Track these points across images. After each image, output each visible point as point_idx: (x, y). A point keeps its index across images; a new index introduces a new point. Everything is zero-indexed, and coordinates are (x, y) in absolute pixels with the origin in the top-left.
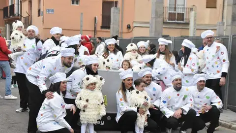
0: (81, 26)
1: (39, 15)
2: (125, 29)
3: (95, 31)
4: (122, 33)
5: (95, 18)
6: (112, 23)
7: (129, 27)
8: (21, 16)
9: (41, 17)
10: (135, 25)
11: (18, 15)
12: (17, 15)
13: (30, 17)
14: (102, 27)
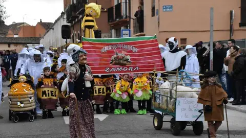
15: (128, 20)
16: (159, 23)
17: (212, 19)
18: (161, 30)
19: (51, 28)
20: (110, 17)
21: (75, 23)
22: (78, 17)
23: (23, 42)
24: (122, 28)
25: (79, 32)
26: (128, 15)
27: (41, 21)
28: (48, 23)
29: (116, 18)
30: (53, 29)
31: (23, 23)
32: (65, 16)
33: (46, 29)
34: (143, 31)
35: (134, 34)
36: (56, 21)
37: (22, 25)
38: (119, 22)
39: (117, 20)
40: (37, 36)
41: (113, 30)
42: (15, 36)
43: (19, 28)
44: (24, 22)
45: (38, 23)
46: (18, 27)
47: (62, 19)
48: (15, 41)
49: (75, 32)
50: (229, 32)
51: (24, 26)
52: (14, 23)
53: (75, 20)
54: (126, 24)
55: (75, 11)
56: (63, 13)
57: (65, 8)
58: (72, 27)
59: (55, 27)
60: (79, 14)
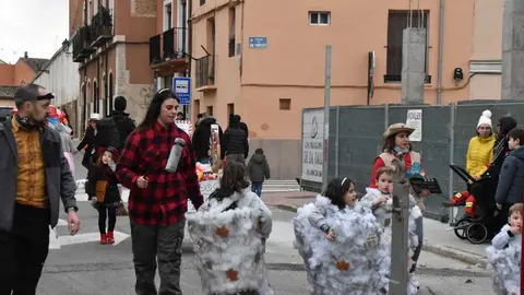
0: (328, 78)
1: (232, 53)
2: (448, 81)
3: (370, 88)
4: (439, 91)
5: (370, 55)
6: (404, 69)
7: (458, 75)
8: (190, 57)
9: (237, 57)
10: (474, 68)
11: (184, 54)
12: (181, 54)
13: (211, 58)
14: (388, 78)
15: (187, 61)
16: (241, 68)
17: (328, 66)
18: (243, 82)
19: (44, 71)
20: (154, 55)
21: (89, 63)
22: (94, 51)
24: (176, 75)
25: (95, 79)
26: (187, 51)
27: (26, 56)
28: (39, 60)
29: (165, 56)
30: (48, 72)
32: (71, 49)
33: (36, 72)
34: (213, 84)
35: (197, 87)
36: (54, 58)
38: (170, 63)
39: (167, 59)
40: (18, 83)
41: (159, 79)
45: (21, 59)
47: (64, 54)
49: (89, 80)
50: (366, 91)
53: (88, 57)
54: (183, 68)
55: (89, 40)
56: (66, 43)
57: (71, 34)
58: (83, 70)
59: (51, 68)
60: (96, 45)
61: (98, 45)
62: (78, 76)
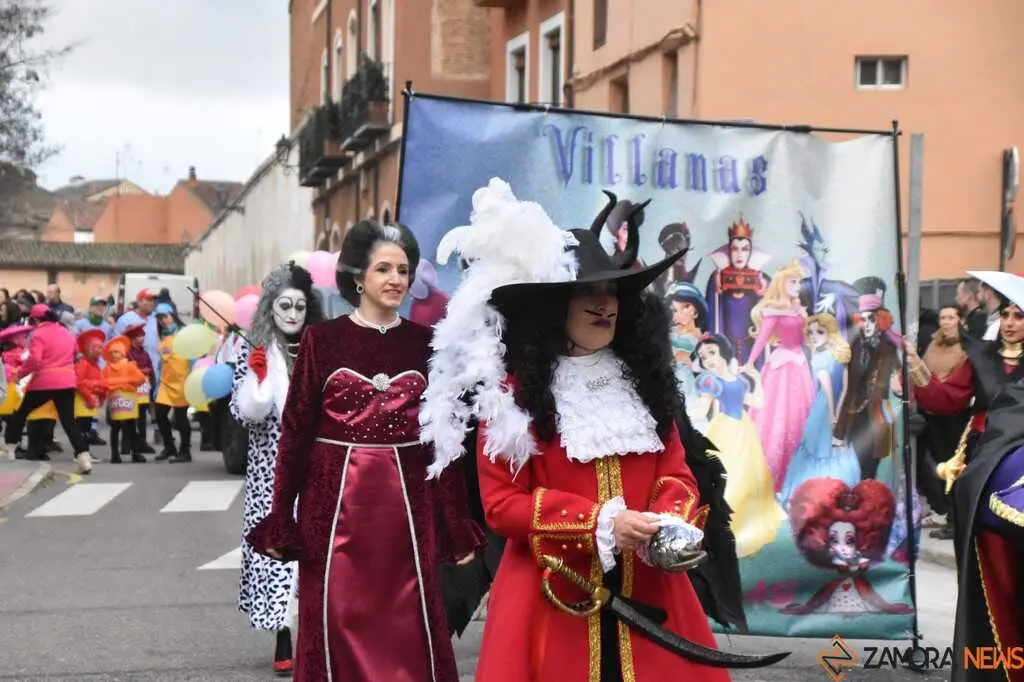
3: (1005, 235)
5: (1007, 158)
17: (915, 183)
19: (233, 208)
21: (335, 189)
22: (349, 160)
23: (114, 263)
27: (193, 175)
28: (222, 184)
30: (242, 210)
31: (117, 183)
32: (294, 157)
33: (215, 210)
36: (257, 178)
37: (110, 192)
40: (175, 238)
42: (81, 238)
43: (99, 203)
44: (121, 176)
45: (182, 183)
46: (96, 198)
47: (279, 169)
48: (78, 261)
49: (336, 227)
50: (996, 244)
51: (118, 195)
52: (79, 183)
53: (333, 174)
55: (337, 137)
56: (284, 145)
57: (294, 122)
58: (322, 205)
59: (249, 202)
60: (354, 146)
61: (355, 147)
62: (309, 219)
